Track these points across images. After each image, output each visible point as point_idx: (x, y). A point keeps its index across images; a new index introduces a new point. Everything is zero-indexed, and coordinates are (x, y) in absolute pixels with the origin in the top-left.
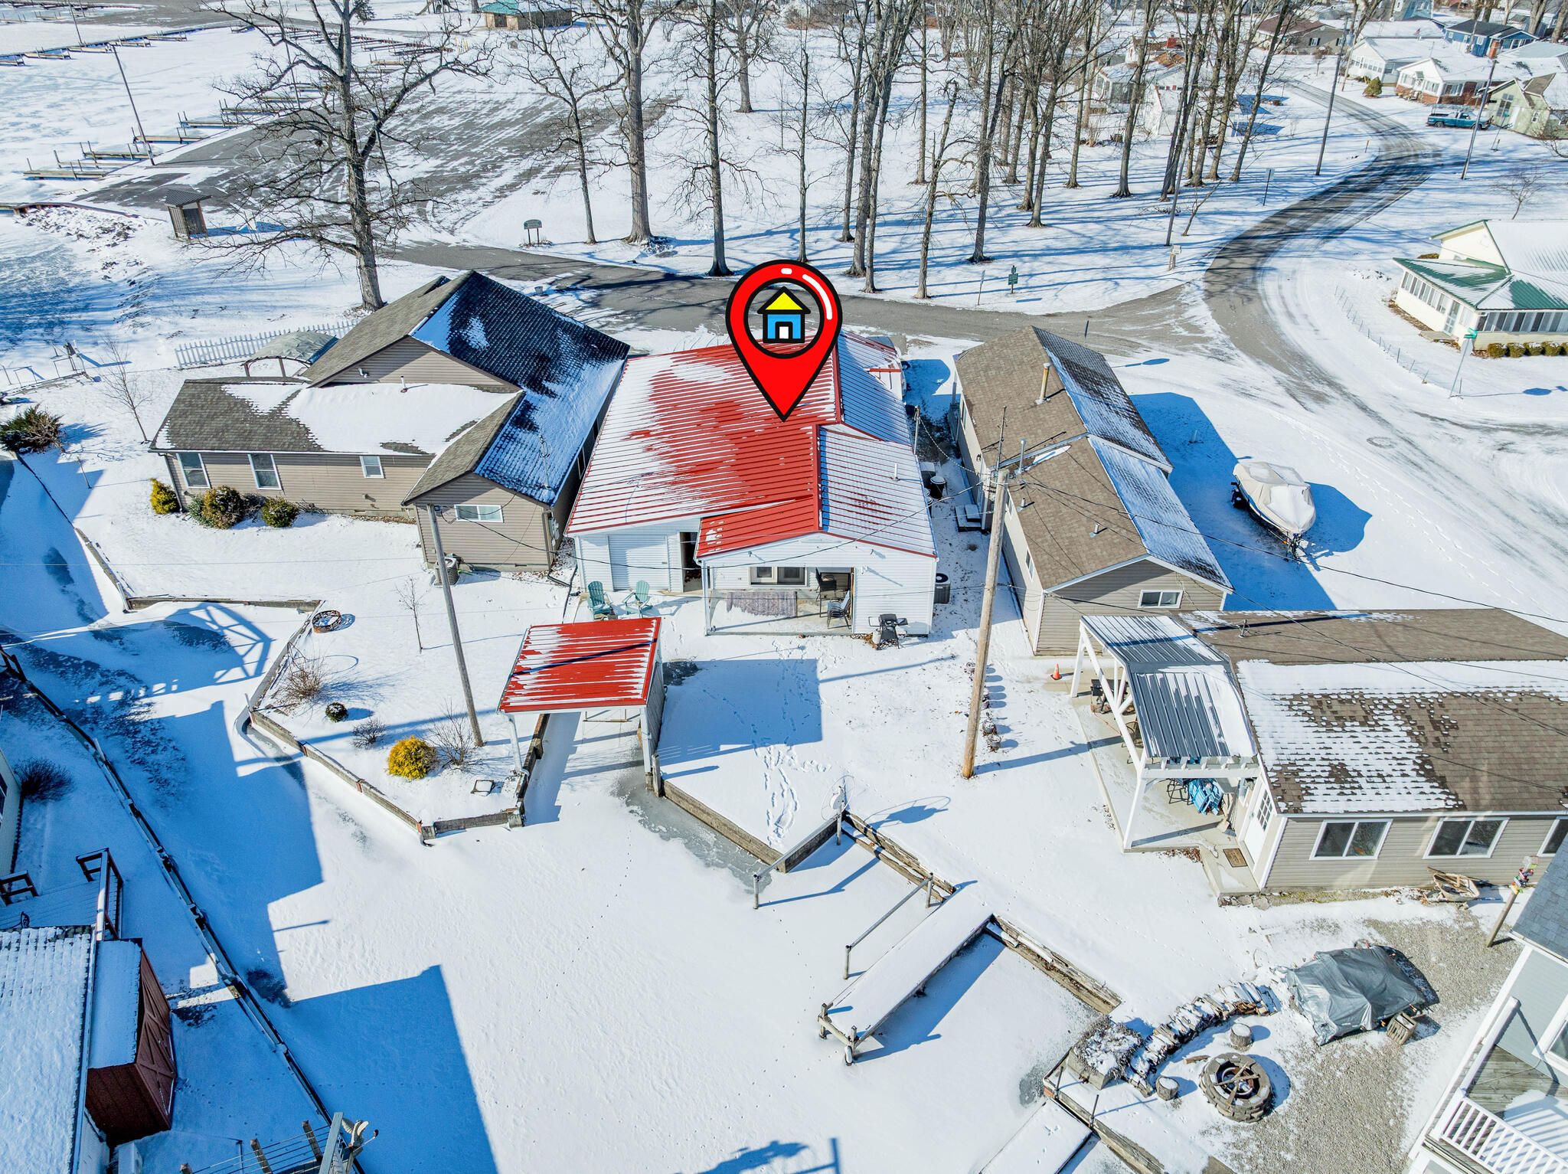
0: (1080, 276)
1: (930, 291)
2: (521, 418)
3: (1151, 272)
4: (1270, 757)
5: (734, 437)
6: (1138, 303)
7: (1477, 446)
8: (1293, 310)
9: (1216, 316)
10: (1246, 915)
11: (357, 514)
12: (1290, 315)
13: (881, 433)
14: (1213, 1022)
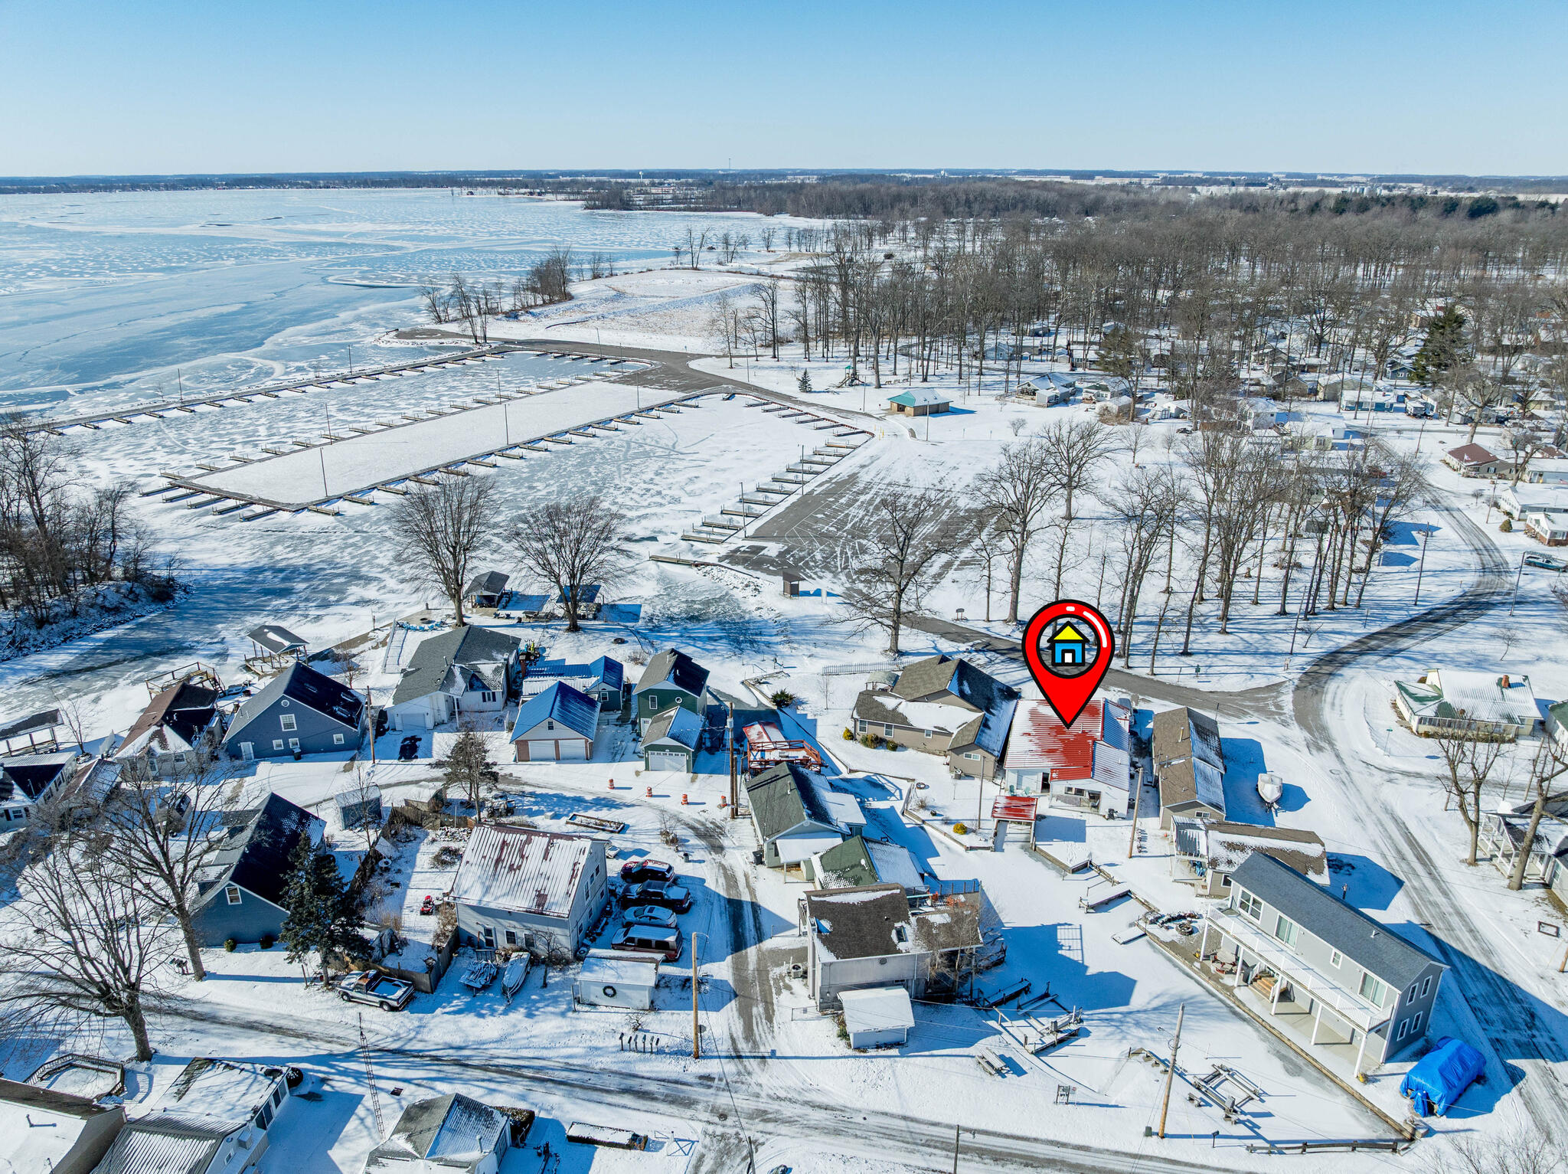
0: (1236, 670)
1: (1156, 671)
2: (985, 724)
3: (1274, 671)
4: (1211, 855)
5: (1062, 740)
6: (1259, 690)
7: (1379, 777)
8: (1337, 702)
9: (1294, 702)
10: (1203, 900)
11: (918, 749)
12: (1333, 704)
13: (1117, 745)
14: (1184, 917)
